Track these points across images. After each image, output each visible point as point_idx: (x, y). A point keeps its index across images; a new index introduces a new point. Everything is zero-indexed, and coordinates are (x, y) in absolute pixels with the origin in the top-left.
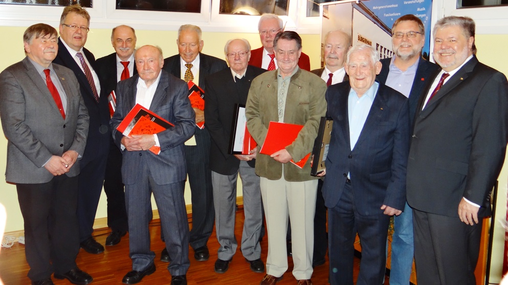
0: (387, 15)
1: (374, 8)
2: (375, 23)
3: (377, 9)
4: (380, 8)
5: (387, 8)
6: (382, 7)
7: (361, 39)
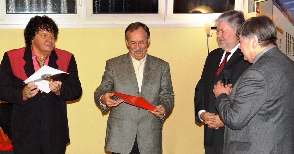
0: (291, 9)
1: (285, 4)
2: (285, 16)
4: (288, 3)
5: (291, 3)
6: (289, 3)
7: (278, 29)
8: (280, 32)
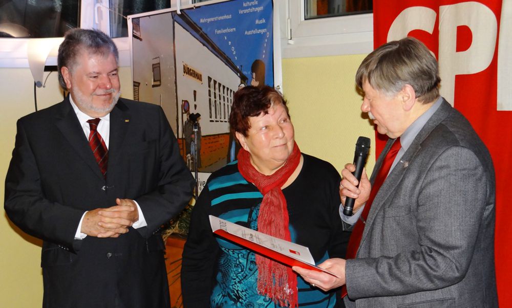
0: (219, 32)
1: (202, 21)
3: (206, 23)
4: (209, 20)
5: (218, 21)
6: (212, 19)
7: (188, 71)
8: (194, 77)
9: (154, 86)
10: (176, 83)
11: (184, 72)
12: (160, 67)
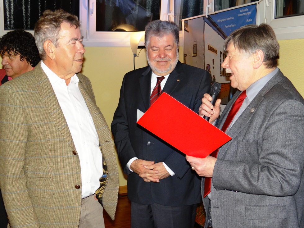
0: (227, 27)
3: (220, 22)
5: (226, 21)
6: (223, 20)
7: (210, 49)
8: (213, 51)
9: (193, 56)
10: (204, 55)
11: (208, 49)
12: (196, 46)
